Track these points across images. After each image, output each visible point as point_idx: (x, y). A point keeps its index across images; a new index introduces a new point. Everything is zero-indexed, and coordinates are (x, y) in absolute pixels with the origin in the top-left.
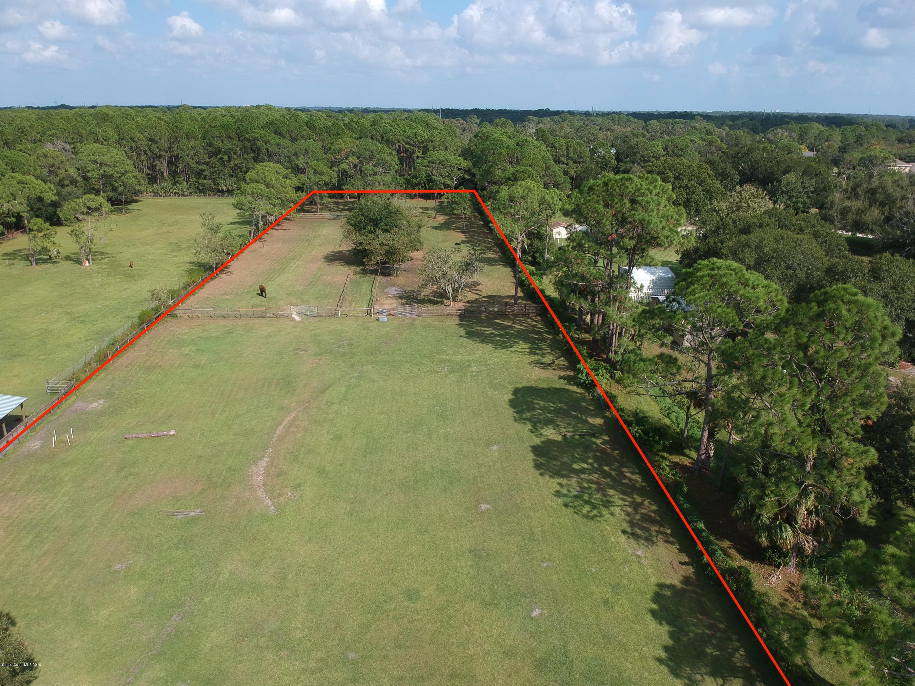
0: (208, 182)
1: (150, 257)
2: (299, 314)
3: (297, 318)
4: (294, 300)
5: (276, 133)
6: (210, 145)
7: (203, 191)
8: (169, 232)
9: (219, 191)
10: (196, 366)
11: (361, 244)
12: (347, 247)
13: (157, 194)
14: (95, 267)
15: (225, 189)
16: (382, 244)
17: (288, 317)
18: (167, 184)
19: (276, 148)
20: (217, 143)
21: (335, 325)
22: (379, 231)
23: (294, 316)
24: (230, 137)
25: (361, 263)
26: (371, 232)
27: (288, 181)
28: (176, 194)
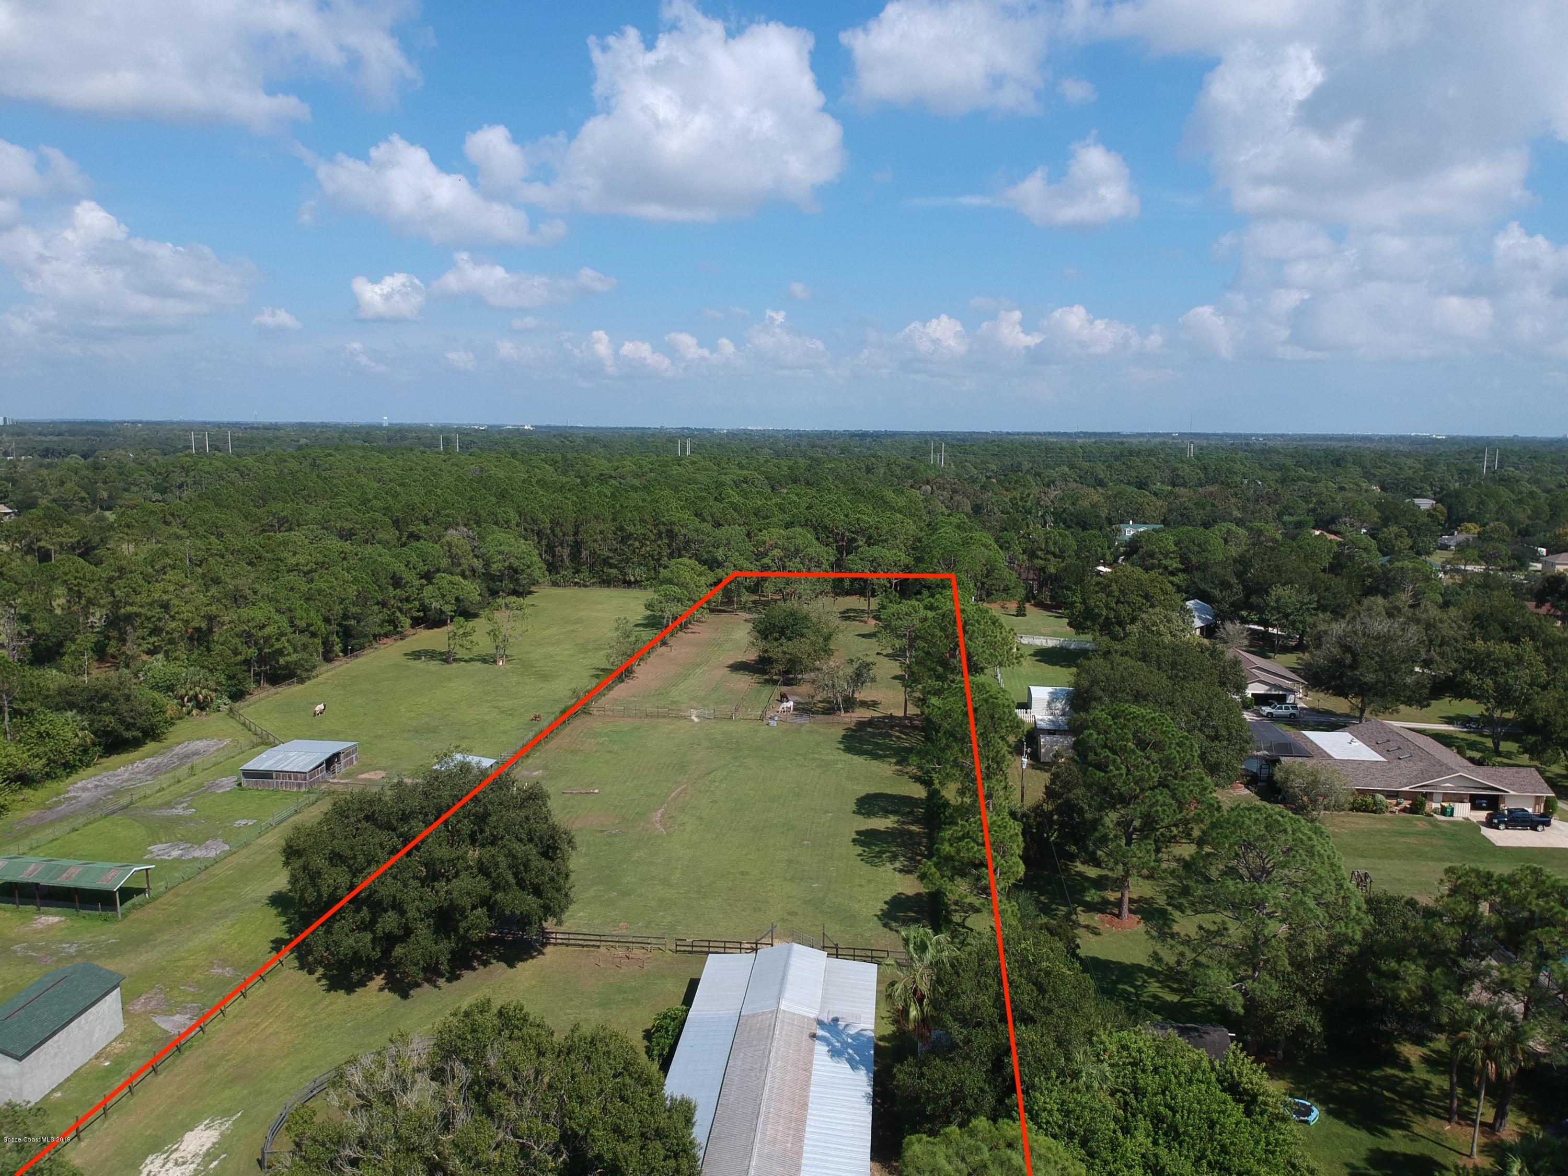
0: (614, 571)
1: (558, 658)
2: (697, 717)
3: (696, 720)
4: (695, 705)
5: (696, 515)
6: (621, 529)
7: (607, 582)
8: (573, 631)
9: (625, 582)
10: (610, 752)
11: (766, 651)
12: (751, 656)
13: (555, 584)
14: (508, 667)
15: (632, 579)
16: (784, 653)
17: (687, 718)
18: (568, 573)
19: (695, 534)
20: (630, 528)
21: (728, 727)
22: (783, 640)
23: (693, 718)
24: (645, 521)
25: (764, 672)
26: (776, 639)
27: (703, 578)
28: (576, 584)
